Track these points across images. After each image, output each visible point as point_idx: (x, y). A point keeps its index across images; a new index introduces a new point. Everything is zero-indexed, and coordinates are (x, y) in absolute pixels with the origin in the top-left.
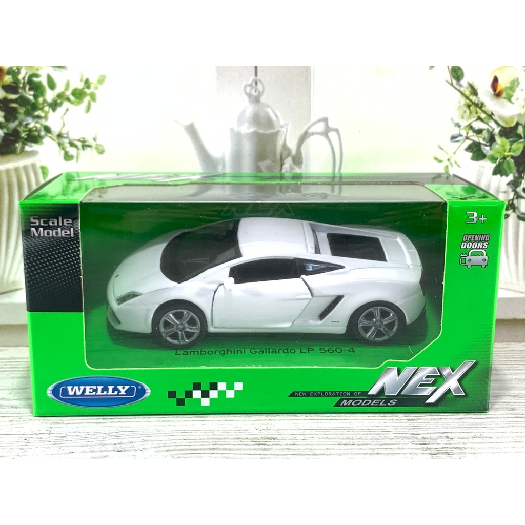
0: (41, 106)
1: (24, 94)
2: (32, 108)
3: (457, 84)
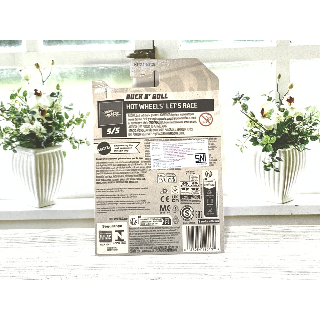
0: (62, 126)
1: (55, 121)
2: (59, 127)
3: (245, 112)
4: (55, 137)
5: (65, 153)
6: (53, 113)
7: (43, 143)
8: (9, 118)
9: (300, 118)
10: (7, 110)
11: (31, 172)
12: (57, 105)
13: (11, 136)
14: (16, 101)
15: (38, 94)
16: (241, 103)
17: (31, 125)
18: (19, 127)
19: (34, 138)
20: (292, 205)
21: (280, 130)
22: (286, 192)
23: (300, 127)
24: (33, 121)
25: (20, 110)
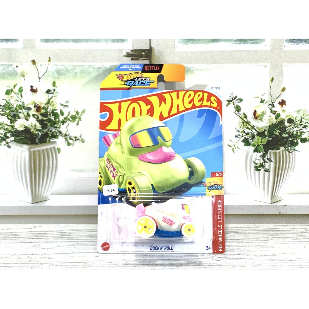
0: (57, 123)
1: (50, 117)
2: (54, 123)
3: (238, 113)
4: (50, 133)
5: (59, 150)
6: (48, 110)
7: (37, 139)
8: (4, 114)
9: (290, 121)
10: (3, 105)
11: (25, 168)
12: (53, 102)
13: (5, 132)
14: (12, 97)
15: (33, 90)
16: (234, 105)
17: (26, 121)
18: (14, 123)
19: (28, 135)
20: (281, 205)
21: (271, 132)
22: (275, 192)
23: (290, 129)
24: (28, 117)
25: (15, 106)
